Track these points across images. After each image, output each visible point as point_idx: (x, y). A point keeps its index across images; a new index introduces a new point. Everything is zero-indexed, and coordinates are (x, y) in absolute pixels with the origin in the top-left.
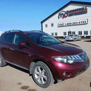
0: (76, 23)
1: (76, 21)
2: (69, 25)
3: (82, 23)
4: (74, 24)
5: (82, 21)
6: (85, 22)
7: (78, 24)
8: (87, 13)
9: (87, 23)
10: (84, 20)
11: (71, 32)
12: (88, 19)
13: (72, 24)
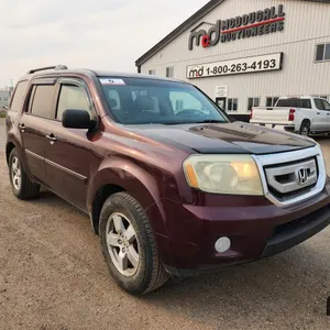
0: (243, 67)
1: (241, 61)
2: (220, 73)
3: (262, 69)
4: (238, 72)
5: (263, 59)
6: (271, 64)
7: (248, 70)
9: (277, 67)
10: (269, 58)
11: (224, 99)
12: (282, 54)
13: (229, 72)
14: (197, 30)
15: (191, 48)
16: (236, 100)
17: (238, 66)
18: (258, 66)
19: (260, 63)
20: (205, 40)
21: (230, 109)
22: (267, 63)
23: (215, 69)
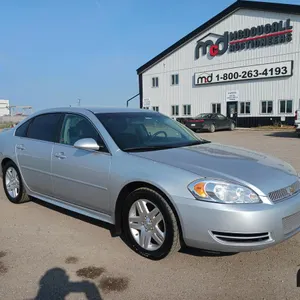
0: (254, 74)
1: (253, 69)
2: (230, 79)
3: (274, 75)
4: (249, 78)
5: (274, 66)
6: (282, 71)
7: (260, 76)
8: (289, 39)
9: (289, 73)
10: (281, 65)
11: (236, 103)
12: (292, 62)
13: (240, 78)
14: (204, 41)
15: (197, 57)
16: (249, 103)
17: (249, 73)
18: (269, 73)
19: (271, 70)
20: (213, 50)
21: (242, 112)
22: (278, 70)
23: (225, 75)
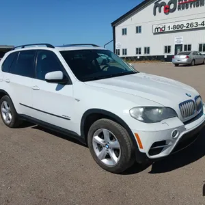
0: (195, 25)
1: (194, 21)
2: (177, 29)
4: (191, 28)
7: (199, 27)
11: (181, 45)
13: (184, 28)
14: (159, 3)
15: (155, 14)
16: (190, 46)
17: (191, 24)
20: (166, 9)
23: (174, 26)
